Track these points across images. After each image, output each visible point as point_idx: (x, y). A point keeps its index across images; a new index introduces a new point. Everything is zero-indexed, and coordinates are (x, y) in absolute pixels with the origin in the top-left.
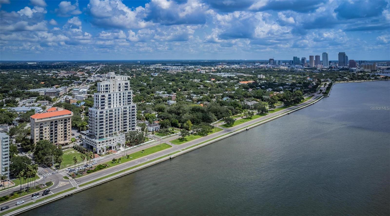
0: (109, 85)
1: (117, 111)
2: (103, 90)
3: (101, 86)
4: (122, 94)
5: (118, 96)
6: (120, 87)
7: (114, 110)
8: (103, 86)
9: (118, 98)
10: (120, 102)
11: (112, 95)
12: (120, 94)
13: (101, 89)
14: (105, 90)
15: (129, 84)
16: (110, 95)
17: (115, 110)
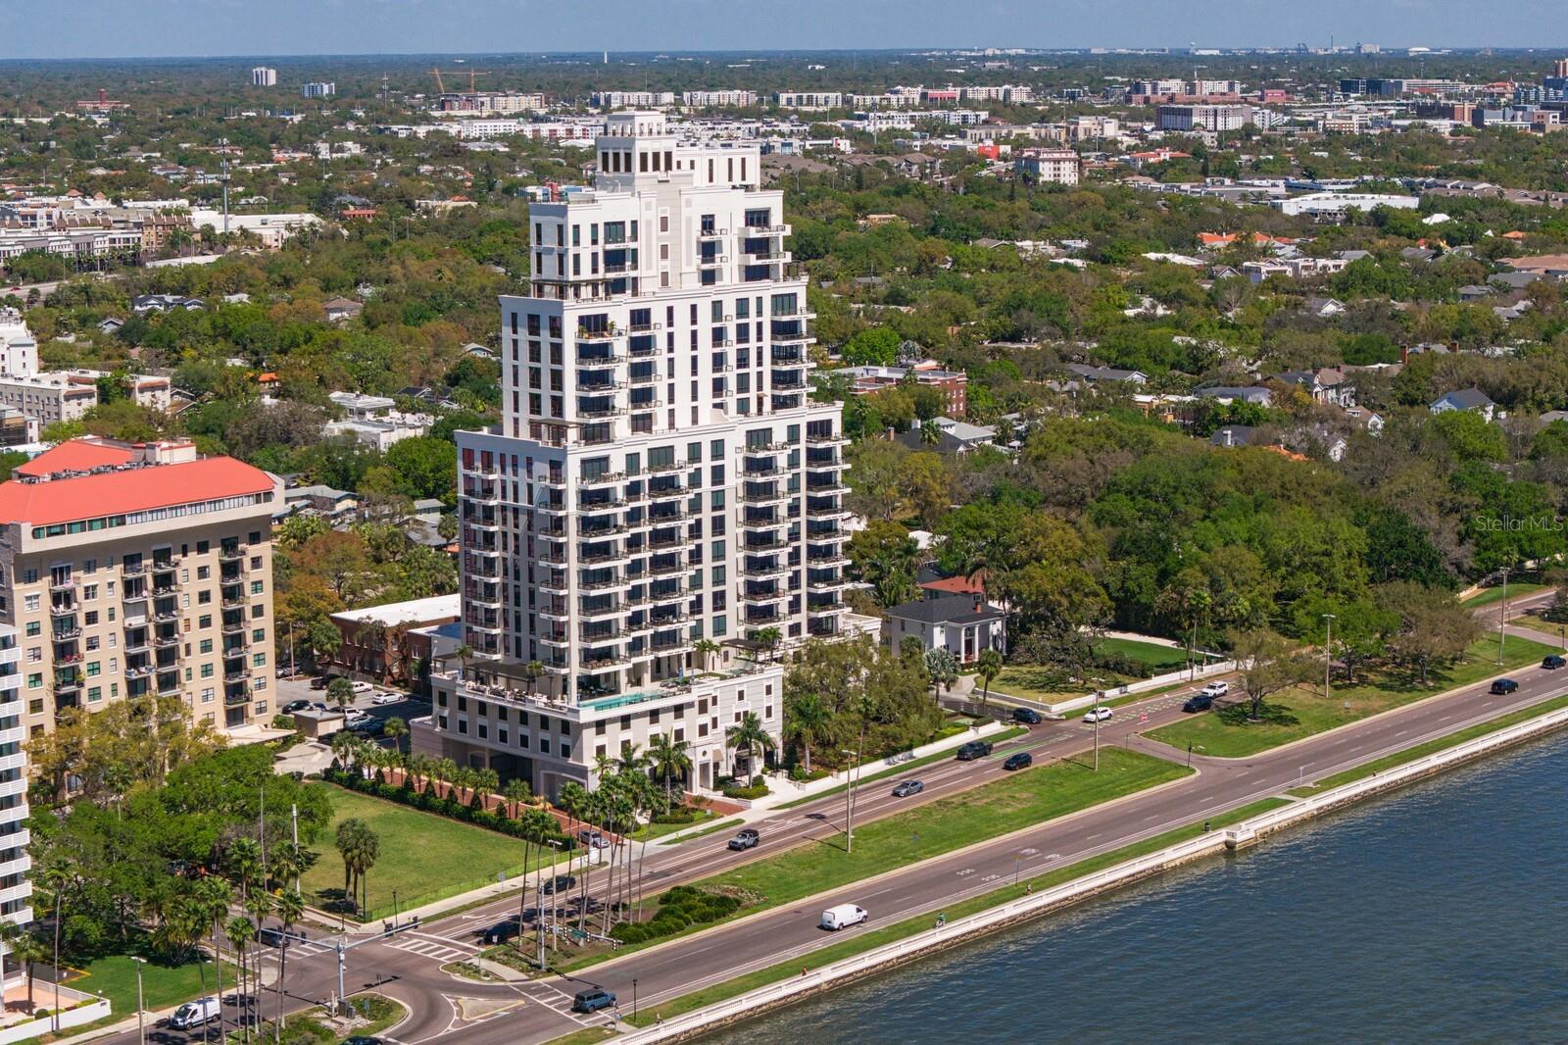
0: (634, 223)
1: (706, 464)
2: (586, 273)
3: (576, 228)
4: (730, 308)
5: (705, 327)
6: (708, 251)
7: (681, 454)
8: (586, 236)
9: (706, 350)
10: (718, 386)
11: (658, 316)
12: (717, 307)
13: (577, 257)
14: (601, 274)
15: (776, 218)
16: (641, 318)
17: (694, 452)
